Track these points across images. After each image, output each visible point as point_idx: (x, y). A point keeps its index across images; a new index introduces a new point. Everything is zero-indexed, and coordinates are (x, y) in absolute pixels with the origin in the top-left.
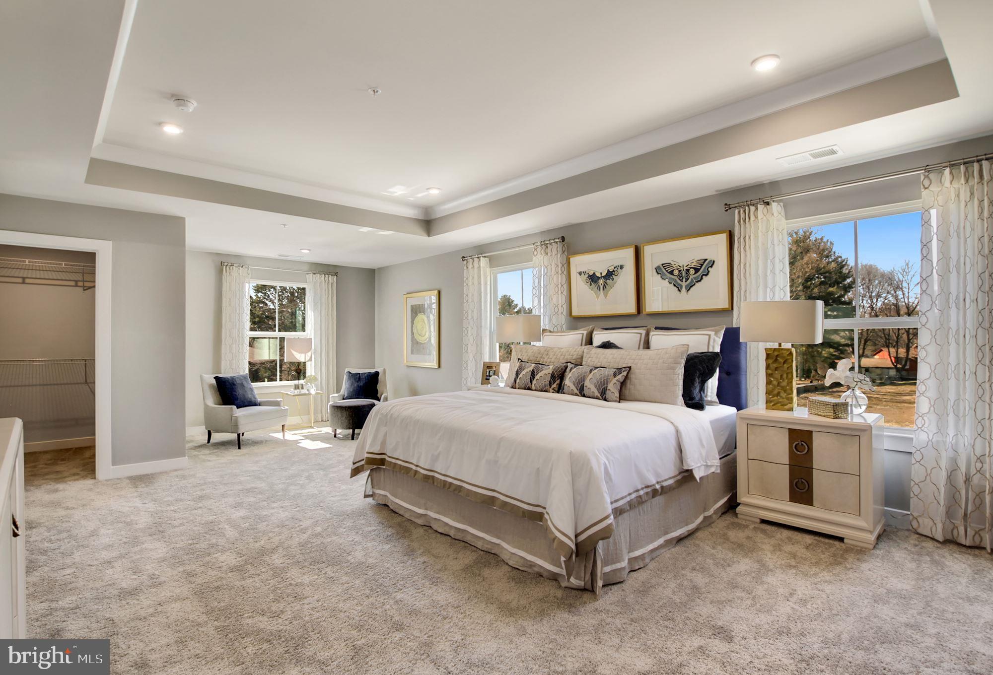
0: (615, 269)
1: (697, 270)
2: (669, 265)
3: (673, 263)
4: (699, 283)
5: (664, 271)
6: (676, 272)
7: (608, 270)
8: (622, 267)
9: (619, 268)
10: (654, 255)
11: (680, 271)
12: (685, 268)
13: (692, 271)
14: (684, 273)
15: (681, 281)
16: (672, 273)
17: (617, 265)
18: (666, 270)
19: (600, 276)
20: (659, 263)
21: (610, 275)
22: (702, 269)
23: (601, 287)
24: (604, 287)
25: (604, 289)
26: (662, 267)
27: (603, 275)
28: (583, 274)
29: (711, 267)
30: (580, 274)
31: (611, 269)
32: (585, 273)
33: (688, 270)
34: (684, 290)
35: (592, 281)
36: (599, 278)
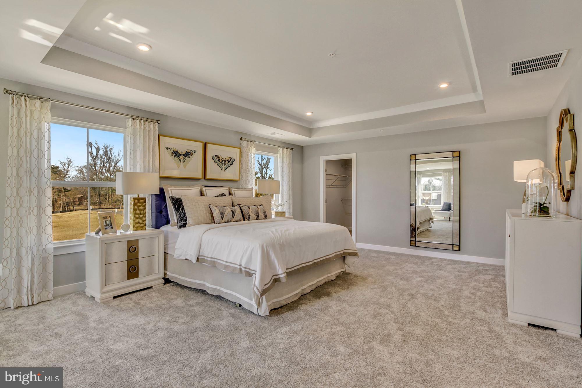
0: (191, 152)
1: (229, 162)
2: (218, 157)
3: (219, 156)
4: (229, 168)
5: (215, 158)
6: (221, 161)
7: (187, 151)
8: (195, 152)
9: (193, 151)
10: (212, 150)
11: (222, 160)
12: (224, 160)
13: (227, 162)
14: (224, 162)
15: (223, 165)
16: (219, 160)
17: (192, 150)
18: (217, 159)
19: (181, 154)
20: (214, 155)
21: (187, 154)
22: (230, 161)
23: (182, 160)
24: (184, 161)
25: (183, 162)
26: (215, 156)
27: (183, 154)
28: (169, 150)
29: (234, 161)
30: (167, 149)
31: (189, 151)
32: (171, 149)
33: (225, 161)
34: (223, 170)
35: (176, 155)
36: (180, 155)
